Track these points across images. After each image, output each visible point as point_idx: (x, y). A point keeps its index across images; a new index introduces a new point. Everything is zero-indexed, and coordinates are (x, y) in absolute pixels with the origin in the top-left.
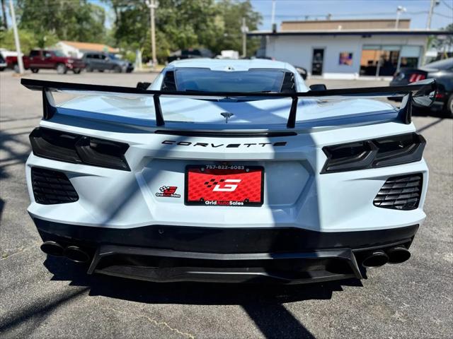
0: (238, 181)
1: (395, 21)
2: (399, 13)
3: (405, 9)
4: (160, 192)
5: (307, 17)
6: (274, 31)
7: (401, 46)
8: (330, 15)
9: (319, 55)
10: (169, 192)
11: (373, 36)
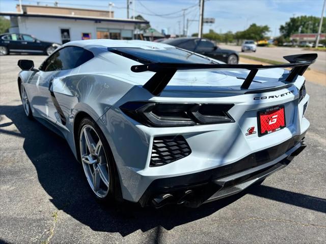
0: (276, 116)
1: (108, 12)
2: (111, 7)
3: (114, 5)
4: (247, 132)
5: (38, 3)
6: (25, 13)
7: (121, 30)
8: (57, 3)
9: (66, 34)
10: (251, 131)
11: (102, 22)
